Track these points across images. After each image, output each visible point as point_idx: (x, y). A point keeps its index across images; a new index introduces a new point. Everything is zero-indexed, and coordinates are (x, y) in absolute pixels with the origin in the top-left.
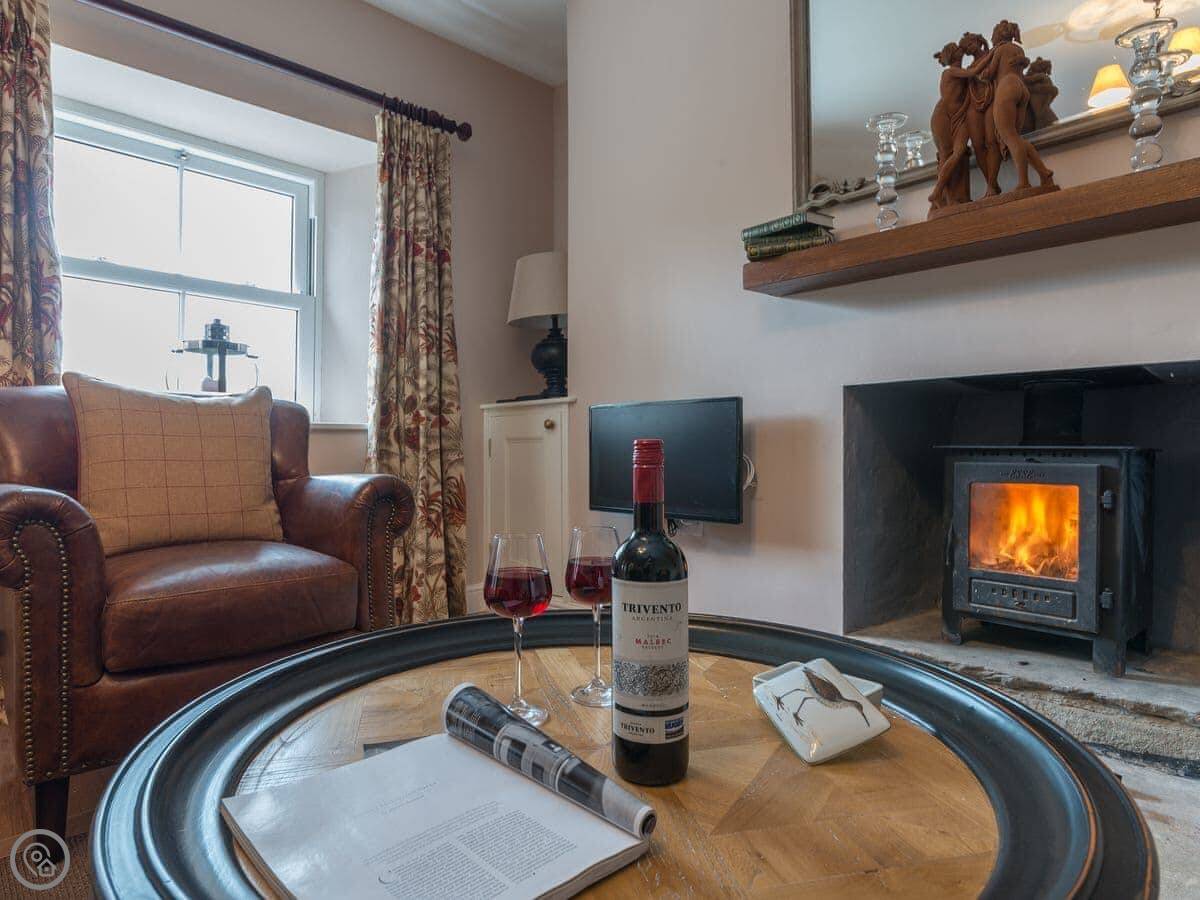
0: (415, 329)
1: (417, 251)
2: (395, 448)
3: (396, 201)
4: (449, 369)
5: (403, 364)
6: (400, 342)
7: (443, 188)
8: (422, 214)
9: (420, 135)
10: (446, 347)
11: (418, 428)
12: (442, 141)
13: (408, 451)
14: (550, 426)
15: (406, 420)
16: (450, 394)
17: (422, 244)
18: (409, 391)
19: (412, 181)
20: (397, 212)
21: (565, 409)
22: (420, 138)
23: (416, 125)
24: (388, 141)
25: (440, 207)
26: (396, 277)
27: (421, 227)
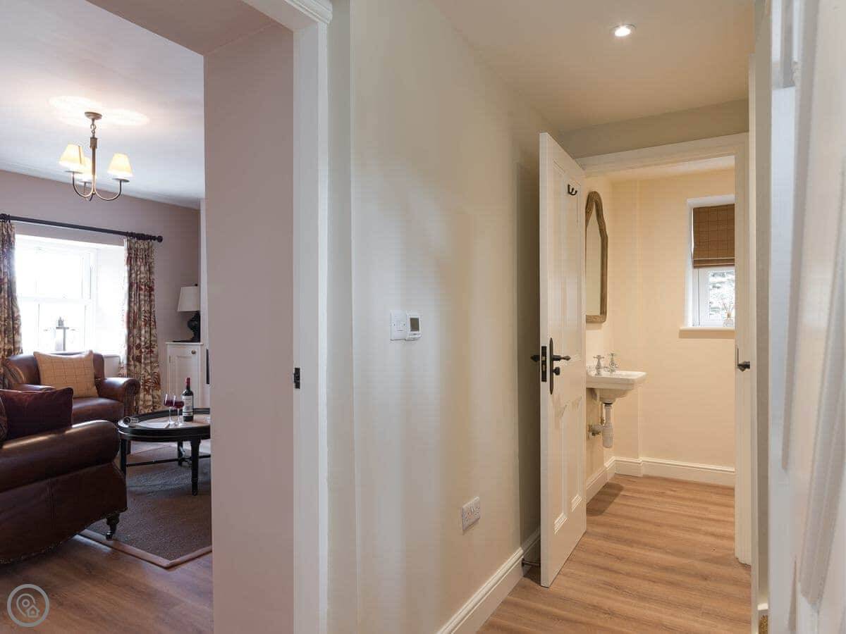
0: (140, 318)
1: (141, 289)
2: (132, 363)
3: (133, 271)
4: (153, 332)
5: (135, 332)
6: (134, 323)
7: (151, 263)
8: (142, 276)
9: (142, 245)
10: (153, 323)
11: (141, 356)
12: (151, 244)
13: (138, 364)
14: (194, 353)
15: (136, 352)
16: (154, 341)
17: (143, 287)
18: (138, 341)
19: (139, 263)
20: (133, 275)
21: (199, 347)
22: (142, 247)
23: (140, 242)
24: (129, 249)
25: (150, 271)
26: (133, 300)
27: (142, 281)
